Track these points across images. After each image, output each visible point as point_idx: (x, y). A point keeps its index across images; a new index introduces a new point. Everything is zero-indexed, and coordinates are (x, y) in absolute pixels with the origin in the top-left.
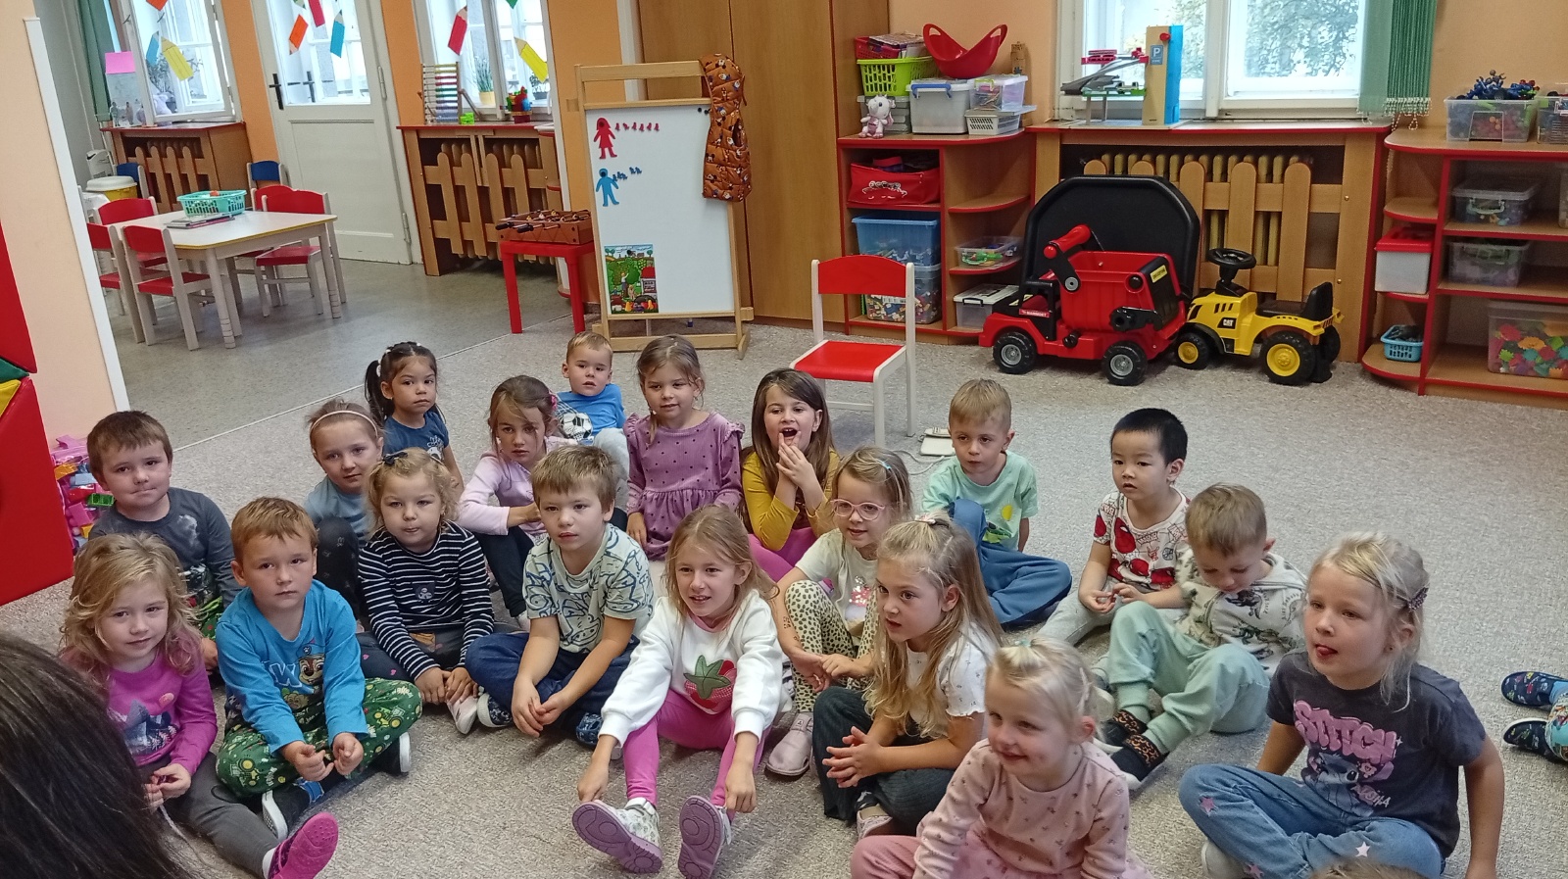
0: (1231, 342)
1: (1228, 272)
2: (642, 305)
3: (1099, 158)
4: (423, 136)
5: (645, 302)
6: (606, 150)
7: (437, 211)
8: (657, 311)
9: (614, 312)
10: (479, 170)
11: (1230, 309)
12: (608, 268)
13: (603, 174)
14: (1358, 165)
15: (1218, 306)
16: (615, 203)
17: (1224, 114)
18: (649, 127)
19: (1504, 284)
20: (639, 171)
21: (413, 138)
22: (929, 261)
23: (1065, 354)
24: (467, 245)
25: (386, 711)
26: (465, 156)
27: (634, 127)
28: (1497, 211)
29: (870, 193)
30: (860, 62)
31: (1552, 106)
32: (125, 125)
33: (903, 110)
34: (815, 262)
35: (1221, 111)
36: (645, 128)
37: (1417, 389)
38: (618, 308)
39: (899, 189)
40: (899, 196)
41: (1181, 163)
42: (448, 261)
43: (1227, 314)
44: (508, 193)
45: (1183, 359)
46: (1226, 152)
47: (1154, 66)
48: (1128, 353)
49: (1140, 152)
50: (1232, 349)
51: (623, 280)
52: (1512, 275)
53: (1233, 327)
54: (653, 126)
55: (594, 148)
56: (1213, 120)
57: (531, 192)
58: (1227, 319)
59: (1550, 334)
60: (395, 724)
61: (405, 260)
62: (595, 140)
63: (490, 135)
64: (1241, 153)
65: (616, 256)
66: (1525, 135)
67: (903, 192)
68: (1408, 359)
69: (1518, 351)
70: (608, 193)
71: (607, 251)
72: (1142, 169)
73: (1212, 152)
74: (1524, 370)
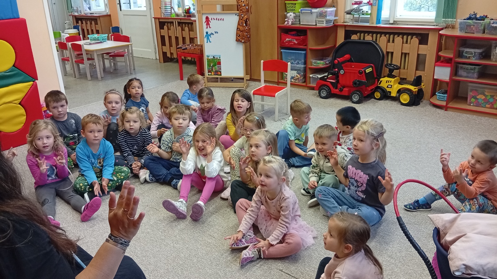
0: (390, 92)
1: (391, 71)
2: (217, 73)
3: (356, 35)
4: (161, 20)
5: (218, 72)
6: (208, 26)
7: (163, 44)
8: (221, 75)
9: (208, 75)
10: (175, 31)
11: (390, 82)
12: (207, 61)
13: (207, 33)
14: (433, 40)
15: (387, 81)
16: (210, 42)
17: (395, 22)
18: (221, 19)
19: (473, 78)
20: (217, 33)
21: (158, 20)
22: (303, 64)
23: (339, 93)
24: (172, 54)
25: (120, 174)
26: (172, 27)
27: (217, 19)
28: (472, 55)
29: (286, 42)
30: (286, 2)
31: (490, 23)
32: (76, 14)
33: (297, 17)
34: (262, 61)
35: (394, 21)
36: (220, 20)
37: (445, 109)
38: (210, 74)
39: (295, 41)
40: (295, 43)
41: (381, 36)
42: (166, 59)
43: (389, 84)
44: (184, 39)
45: (376, 97)
46: (394, 34)
47: (374, 7)
48: (358, 94)
49: (369, 33)
50: (390, 94)
51: (212, 66)
52: (476, 75)
53: (391, 88)
54: (222, 19)
55: (205, 25)
56: (392, 24)
57: (190, 39)
58: (390, 85)
59: (486, 94)
60: (122, 177)
61: (154, 58)
62: (205, 23)
63: (179, 21)
64: (399, 34)
65: (210, 58)
66: (482, 32)
67: (296, 42)
68: (443, 100)
69: (477, 99)
70: (208, 39)
71: (207, 56)
72: (368, 38)
73: (390, 34)
74: (478, 105)
